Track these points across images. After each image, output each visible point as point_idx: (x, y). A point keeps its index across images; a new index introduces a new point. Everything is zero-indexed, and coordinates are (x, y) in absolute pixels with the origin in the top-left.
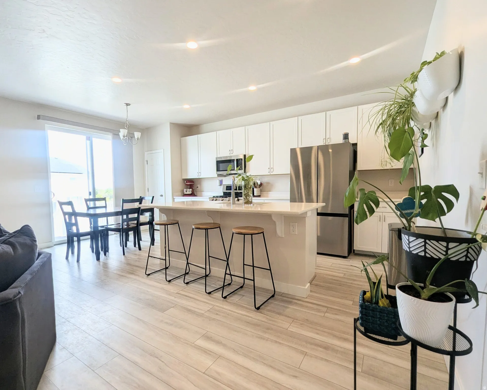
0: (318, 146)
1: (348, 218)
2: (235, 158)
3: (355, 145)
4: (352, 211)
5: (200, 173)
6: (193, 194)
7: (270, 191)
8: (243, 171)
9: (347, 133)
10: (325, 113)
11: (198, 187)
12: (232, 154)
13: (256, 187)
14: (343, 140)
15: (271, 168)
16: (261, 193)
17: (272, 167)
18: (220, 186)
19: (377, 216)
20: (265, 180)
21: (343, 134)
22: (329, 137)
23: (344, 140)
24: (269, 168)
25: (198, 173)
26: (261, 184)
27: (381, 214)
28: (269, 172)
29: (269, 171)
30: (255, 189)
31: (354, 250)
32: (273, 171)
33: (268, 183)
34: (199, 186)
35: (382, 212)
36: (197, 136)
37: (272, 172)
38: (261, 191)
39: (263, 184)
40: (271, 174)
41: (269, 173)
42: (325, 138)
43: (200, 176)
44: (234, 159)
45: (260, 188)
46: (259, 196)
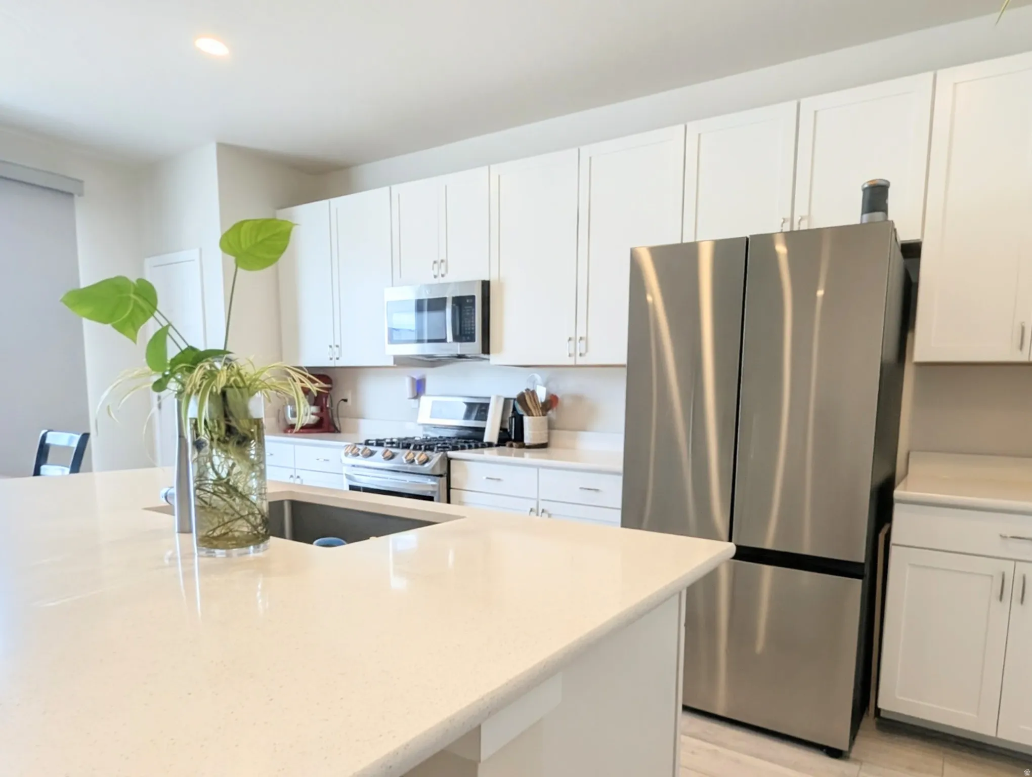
0: (747, 239)
1: (860, 581)
2: (449, 294)
3: (912, 251)
4: (882, 537)
5: (337, 346)
6: (325, 425)
7: (584, 430)
8: (477, 345)
9: (883, 183)
10: (794, 103)
11: (345, 400)
12: (443, 276)
13: (529, 414)
14: (862, 214)
15: (578, 338)
16: (549, 436)
17: (581, 333)
18: (417, 400)
19: (992, 576)
20: (566, 387)
21: (866, 186)
22: (805, 213)
23: (865, 216)
24: (570, 339)
25: (331, 346)
26: (551, 403)
27: (1008, 567)
28: (570, 355)
29: (572, 352)
30: (526, 419)
31: (878, 711)
32: (587, 351)
33: (578, 399)
34: (349, 396)
35: (1016, 560)
36: (325, 203)
37: (581, 355)
38: (551, 426)
39: (560, 400)
40: (580, 361)
41: (573, 358)
42: (788, 216)
43: (337, 359)
44: (444, 300)
45: (544, 415)
46: (544, 446)
